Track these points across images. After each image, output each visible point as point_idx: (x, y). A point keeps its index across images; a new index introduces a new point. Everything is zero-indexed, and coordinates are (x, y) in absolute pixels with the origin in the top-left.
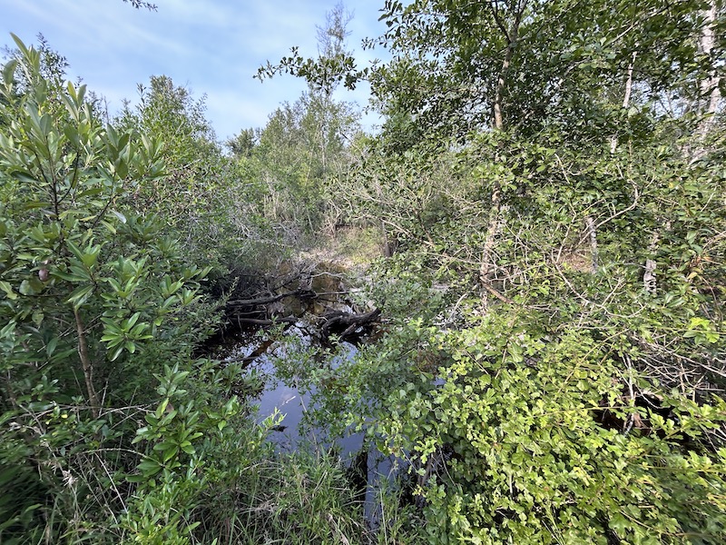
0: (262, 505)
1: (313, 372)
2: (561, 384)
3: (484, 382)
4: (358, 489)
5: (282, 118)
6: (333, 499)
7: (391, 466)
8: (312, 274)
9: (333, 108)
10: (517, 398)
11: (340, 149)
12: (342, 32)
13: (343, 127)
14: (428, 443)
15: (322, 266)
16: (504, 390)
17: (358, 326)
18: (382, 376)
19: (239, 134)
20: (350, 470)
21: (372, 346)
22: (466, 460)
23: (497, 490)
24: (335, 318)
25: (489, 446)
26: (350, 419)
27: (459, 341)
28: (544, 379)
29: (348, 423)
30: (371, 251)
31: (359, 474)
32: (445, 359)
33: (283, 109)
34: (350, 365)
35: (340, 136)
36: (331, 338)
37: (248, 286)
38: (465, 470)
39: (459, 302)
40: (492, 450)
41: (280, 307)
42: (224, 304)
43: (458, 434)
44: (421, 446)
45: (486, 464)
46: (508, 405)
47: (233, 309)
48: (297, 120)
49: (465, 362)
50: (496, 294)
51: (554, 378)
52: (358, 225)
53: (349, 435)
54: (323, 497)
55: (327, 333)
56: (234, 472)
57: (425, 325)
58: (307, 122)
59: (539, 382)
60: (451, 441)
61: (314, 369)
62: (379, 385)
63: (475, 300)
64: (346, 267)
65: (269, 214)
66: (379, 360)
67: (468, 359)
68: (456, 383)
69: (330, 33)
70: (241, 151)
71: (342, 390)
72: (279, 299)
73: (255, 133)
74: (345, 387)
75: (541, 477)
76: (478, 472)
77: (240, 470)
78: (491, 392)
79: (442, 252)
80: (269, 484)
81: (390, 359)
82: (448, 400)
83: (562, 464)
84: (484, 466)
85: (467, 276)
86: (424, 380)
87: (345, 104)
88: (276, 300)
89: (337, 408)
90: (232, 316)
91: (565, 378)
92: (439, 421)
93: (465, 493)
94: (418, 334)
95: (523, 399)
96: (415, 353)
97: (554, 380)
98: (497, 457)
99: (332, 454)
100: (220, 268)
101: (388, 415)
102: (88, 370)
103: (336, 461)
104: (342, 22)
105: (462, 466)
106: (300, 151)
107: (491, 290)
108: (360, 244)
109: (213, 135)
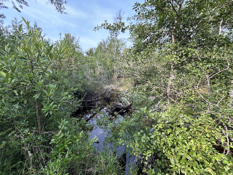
0: (90, 169)
1: (108, 124)
2: (200, 134)
3: (169, 131)
4: (123, 166)
5: (102, 44)
6: (114, 169)
7: (135, 159)
8: (110, 92)
9: (118, 40)
10: (182, 138)
11: (119, 53)
12: (121, 18)
13: (121, 47)
14: (148, 152)
15: (113, 90)
16: (177, 135)
17: (124, 110)
18: (132, 127)
19: (89, 49)
20: (120, 159)
21: (129, 116)
22: (162, 160)
23: (174, 173)
24: (117, 107)
25: (171, 156)
26: (121, 141)
27: (159, 116)
28: (193, 132)
29: (120, 143)
30: (129, 86)
31: (123, 161)
32: (154, 122)
33: (102, 42)
34: (121, 122)
35: (120, 49)
36: (115, 113)
37: (90, 95)
38: (162, 164)
39: (159, 102)
40: (173, 157)
41: (99, 102)
42: (82, 101)
43: (159, 150)
44: (145, 153)
45: (170, 162)
46: (179, 141)
47: (85, 103)
48: (106, 45)
49: (162, 124)
50: (173, 100)
51: (196, 132)
52: (124, 77)
53: (120, 147)
54: (111, 168)
55: (113, 111)
56: (81, 156)
57: (147, 109)
58: (110, 46)
59: (190, 133)
60: (156, 152)
61: (109, 123)
62: (131, 130)
63: (165, 102)
64: (120, 90)
65: (97, 74)
66: (131, 121)
67: (163, 123)
68: (159, 131)
69: (117, 18)
70: (89, 55)
71: (118, 130)
72: (99, 100)
73: (94, 49)
74: (119, 130)
75: (192, 170)
76: (167, 165)
77: (83, 156)
78: (171, 135)
79: (153, 85)
80: (93, 161)
81: (135, 121)
82: (156, 137)
83: (201, 166)
84: (169, 163)
85: (162, 93)
86: (147, 129)
87: (122, 39)
88: (98, 100)
89: (116, 137)
90: (84, 105)
91: (201, 132)
92: (152, 145)
93: (162, 173)
94: (145, 113)
95: (185, 139)
96: (143, 120)
97: (197, 133)
98: (175, 160)
99: (114, 152)
100: (81, 90)
101: (134, 141)
102: (39, 119)
103: (115, 155)
104: (121, 15)
105: (161, 162)
106: (107, 54)
107: (171, 99)
108: (125, 83)
109: (81, 50)
